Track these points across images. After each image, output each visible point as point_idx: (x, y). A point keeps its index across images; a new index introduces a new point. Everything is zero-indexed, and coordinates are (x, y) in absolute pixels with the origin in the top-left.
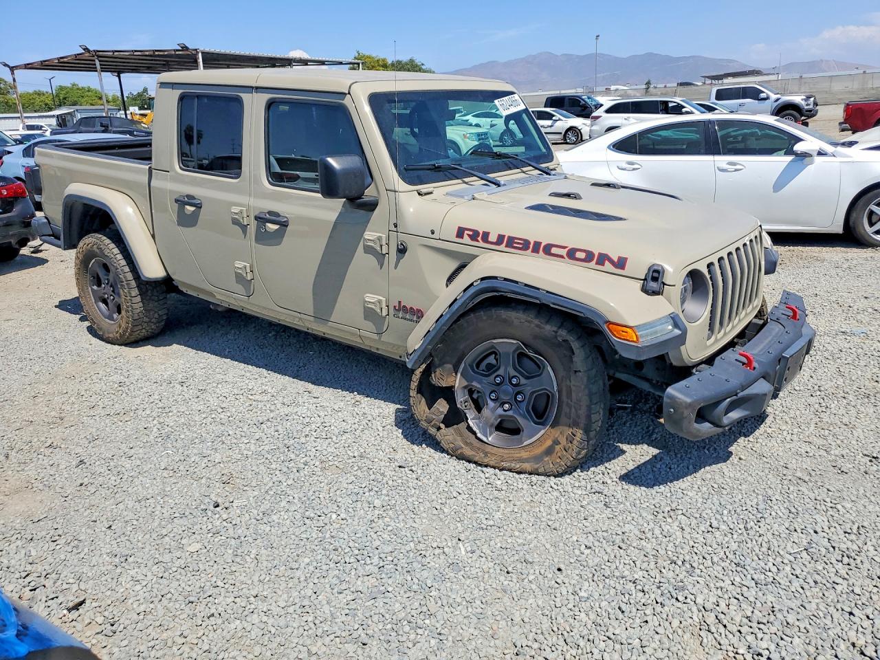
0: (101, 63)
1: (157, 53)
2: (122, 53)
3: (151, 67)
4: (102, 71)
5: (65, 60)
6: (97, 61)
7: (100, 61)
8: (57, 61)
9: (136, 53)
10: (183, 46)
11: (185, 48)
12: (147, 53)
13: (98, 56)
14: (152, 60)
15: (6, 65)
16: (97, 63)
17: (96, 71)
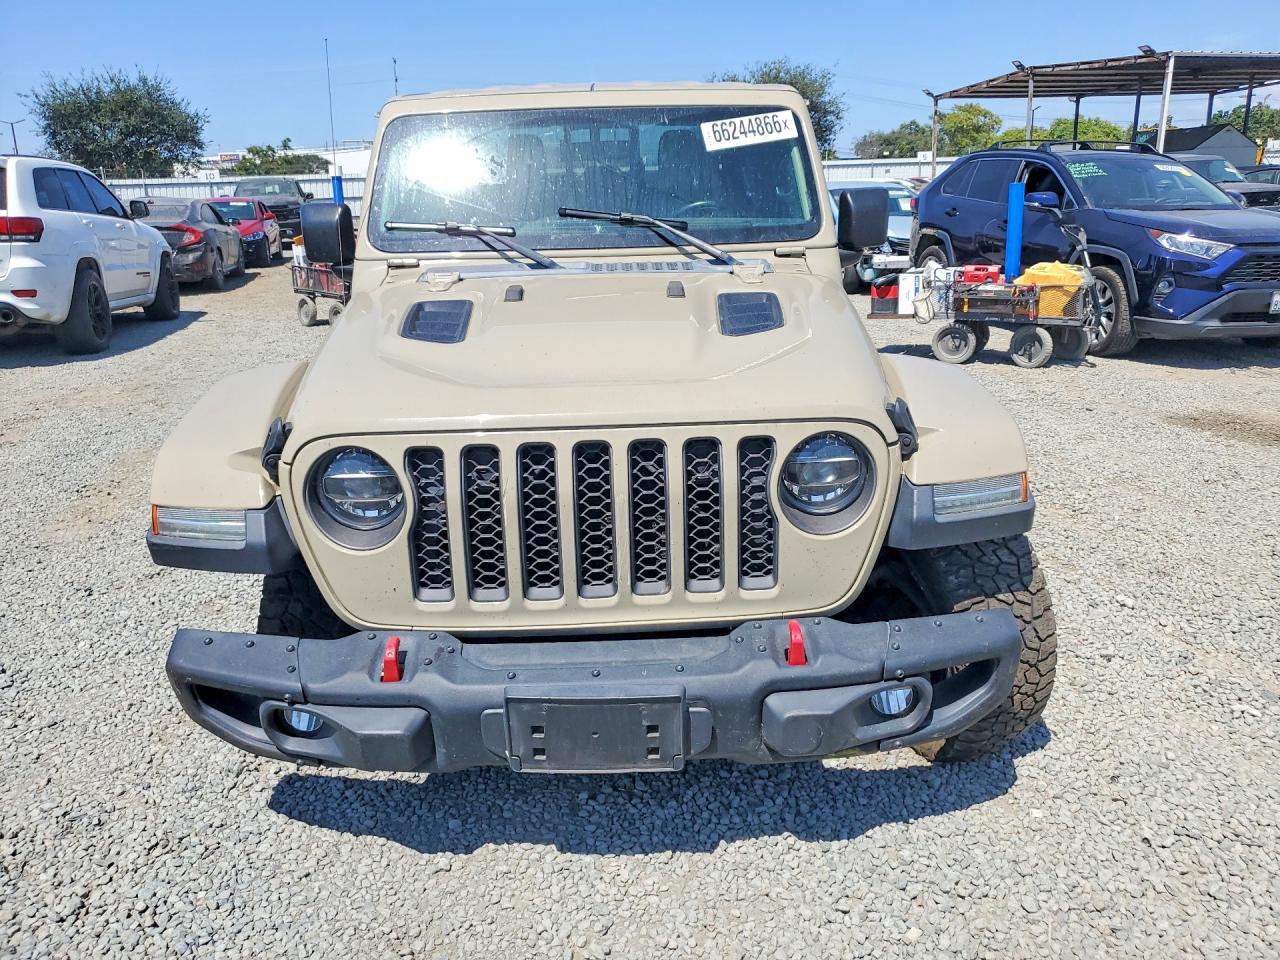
0: (1036, 84)
1: (1109, 64)
2: (1063, 68)
3: (1124, 85)
4: (1034, 96)
5: (995, 83)
6: (1031, 81)
7: (1035, 82)
8: (985, 86)
9: (1081, 67)
10: (1146, 49)
11: (1149, 52)
12: (1097, 65)
13: (1035, 75)
14: (1116, 75)
15: (929, 94)
16: (1031, 84)
17: (1027, 96)
